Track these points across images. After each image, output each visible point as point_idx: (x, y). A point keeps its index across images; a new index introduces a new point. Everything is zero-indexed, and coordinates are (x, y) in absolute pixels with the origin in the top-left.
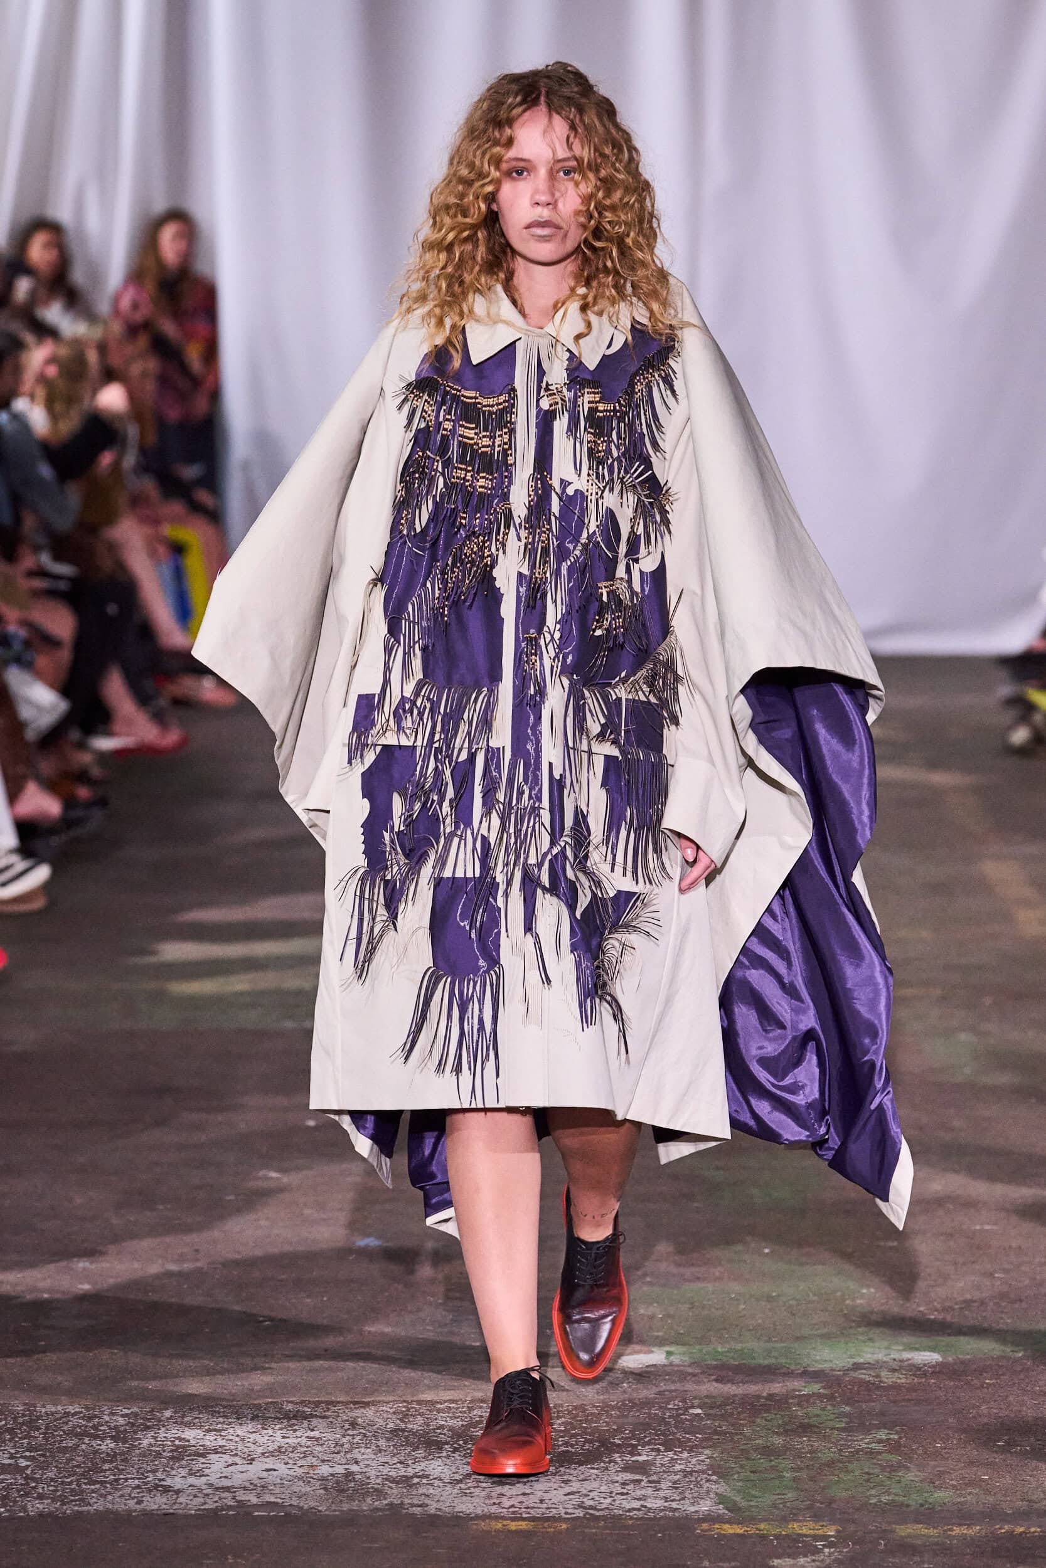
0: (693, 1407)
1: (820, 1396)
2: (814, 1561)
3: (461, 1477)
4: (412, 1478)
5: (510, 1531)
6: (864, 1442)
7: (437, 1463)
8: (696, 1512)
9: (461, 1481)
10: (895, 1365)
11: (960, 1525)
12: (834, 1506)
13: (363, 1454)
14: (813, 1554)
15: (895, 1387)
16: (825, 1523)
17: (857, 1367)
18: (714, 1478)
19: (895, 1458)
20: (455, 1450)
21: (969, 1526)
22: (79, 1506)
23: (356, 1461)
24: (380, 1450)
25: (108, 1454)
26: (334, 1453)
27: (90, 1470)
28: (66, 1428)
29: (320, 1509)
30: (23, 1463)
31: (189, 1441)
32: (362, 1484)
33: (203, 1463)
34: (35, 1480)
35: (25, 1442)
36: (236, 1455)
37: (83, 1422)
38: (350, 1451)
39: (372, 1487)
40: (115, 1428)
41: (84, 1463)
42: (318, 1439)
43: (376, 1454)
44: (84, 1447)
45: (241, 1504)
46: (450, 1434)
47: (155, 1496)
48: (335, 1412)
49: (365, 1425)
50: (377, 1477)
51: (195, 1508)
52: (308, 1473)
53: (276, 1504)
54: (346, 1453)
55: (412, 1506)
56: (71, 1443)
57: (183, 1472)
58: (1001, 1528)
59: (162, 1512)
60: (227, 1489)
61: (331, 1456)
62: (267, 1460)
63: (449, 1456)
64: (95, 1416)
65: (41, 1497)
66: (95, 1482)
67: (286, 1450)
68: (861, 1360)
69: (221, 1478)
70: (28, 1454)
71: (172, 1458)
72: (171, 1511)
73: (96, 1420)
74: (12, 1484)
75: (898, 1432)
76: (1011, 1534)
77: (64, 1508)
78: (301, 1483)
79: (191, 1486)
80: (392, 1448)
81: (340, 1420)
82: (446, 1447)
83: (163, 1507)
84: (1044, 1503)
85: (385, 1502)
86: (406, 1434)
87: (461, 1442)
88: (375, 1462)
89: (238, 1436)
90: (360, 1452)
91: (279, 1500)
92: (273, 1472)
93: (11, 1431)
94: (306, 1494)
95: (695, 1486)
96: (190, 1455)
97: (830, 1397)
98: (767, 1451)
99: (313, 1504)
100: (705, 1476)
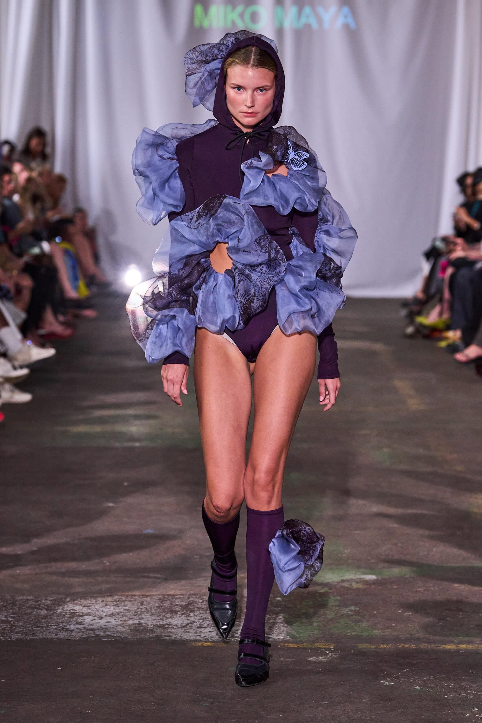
0: (277, 597)
1: (328, 593)
2: (325, 658)
3: (185, 625)
4: (165, 625)
5: (204, 646)
6: (345, 611)
7: (175, 619)
8: (278, 639)
9: (184, 627)
10: (358, 581)
11: (383, 644)
12: (333, 636)
13: (146, 616)
14: (325, 655)
15: (358, 589)
16: (330, 643)
17: (343, 581)
18: (286, 625)
19: (357, 617)
20: (183, 614)
21: (387, 644)
22: (33, 636)
23: (143, 618)
24: (153, 614)
25: (44, 616)
26: (134, 615)
27: (37, 622)
28: (27, 605)
29: (129, 637)
30: (10, 619)
31: (76, 610)
32: (145, 628)
33: (82, 619)
34: (14, 626)
35: (11, 611)
36: (95, 616)
37: (34, 603)
38: (141, 615)
39: (149, 629)
40: (47, 605)
41: (34, 619)
42: (128, 610)
43: (151, 616)
44: (34, 613)
45: (97, 636)
46: (180, 608)
47: (62, 632)
48: (134, 599)
49: (147, 604)
50: (151, 625)
51: (79, 637)
52: (124, 623)
53: (111, 635)
54: (139, 615)
55: (165, 636)
56: (29, 611)
57: (74, 623)
58: (400, 645)
59: (66, 639)
60: (91, 630)
61: (133, 616)
62: (107, 618)
63: (180, 617)
64: (39, 601)
65: (17, 633)
66: (38, 627)
67: (115, 614)
68: (344, 578)
69: (89, 625)
70: (12, 616)
71: (69, 617)
72: (69, 638)
73: (39, 602)
74: (5, 628)
75: (359, 607)
76: (403, 647)
77: (27, 637)
78: (121, 627)
79: (77, 628)
80: (157, 613)
81: (136, 602)
82: (179, 613)
83: (66, 637)
84: (417, 635)
85: (155, 635)
86: (163, 608)
87: (185, 611)
88: (150, 619)
89: (96, 608)
90: (144, 615)
91: (112, 634)
92: (110, 623)
93: (5, 606)
94: (123, 632)
95: (278, 629)
96: (77, 616)
97: (332, 593)
98: (307, 615)
99: (126, 636)
100: (282, 624)
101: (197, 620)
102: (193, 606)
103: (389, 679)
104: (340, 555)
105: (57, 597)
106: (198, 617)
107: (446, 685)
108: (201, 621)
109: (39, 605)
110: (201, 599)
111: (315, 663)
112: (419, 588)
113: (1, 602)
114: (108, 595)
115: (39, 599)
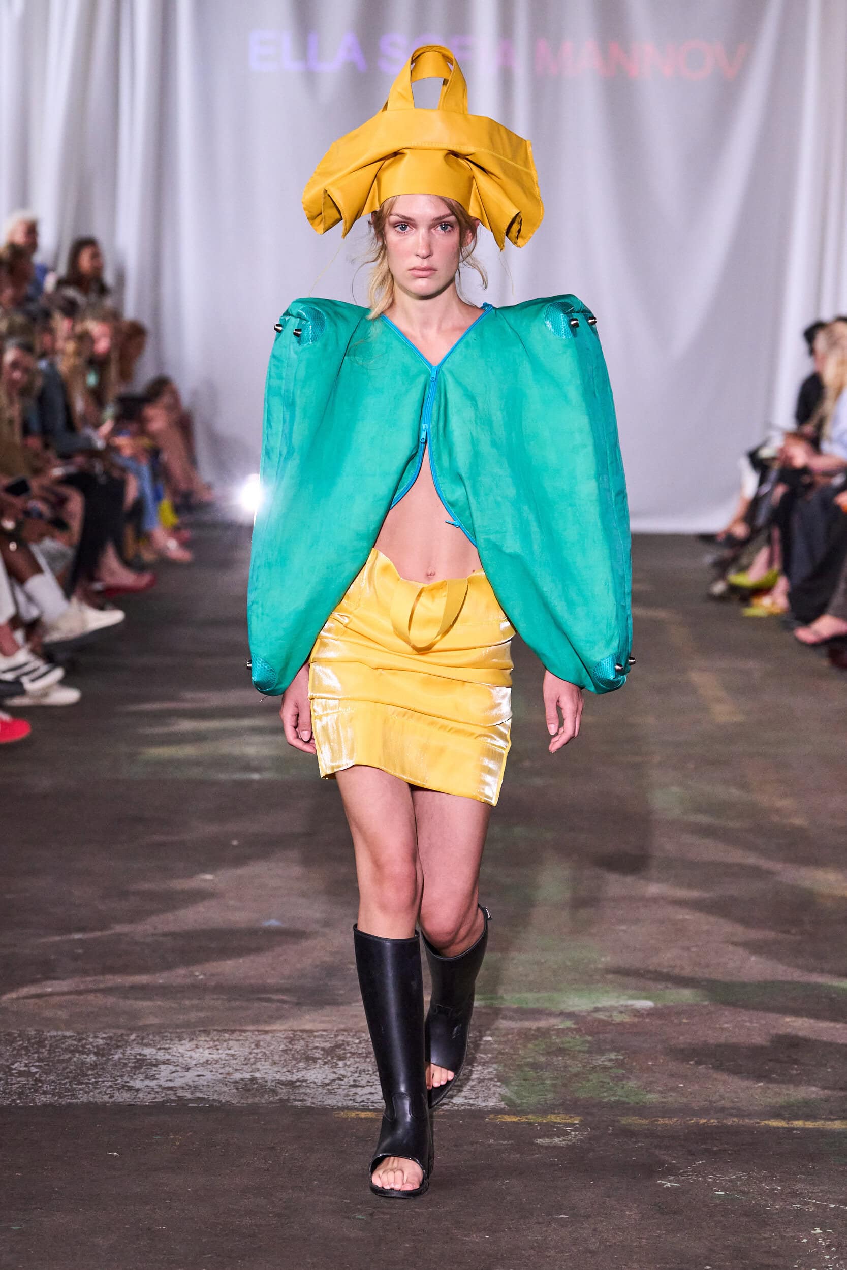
0: (485, 1036)
1: (569, 1029)
2: (564, 1140)
3: (328, 1082)
4: (296, 1082)
5: (361, 1119)
6: (600, 1060)
7: (313, 1072)
8: (486, 1106)
9: (328, 1084)
10: (622, 1009)
11: (663, 1117)
12: (579, 1103)
13: (263, 1065)
14: (563, 1136)
15: (622, 1024)
16: (572, 1115)
17: (597, 1010)
18: (499, 1083)
19: (620, 1072)
20: (325, 1063)
21: (670, 1118)
22: (71, 1099)
23: (258, 1070)
24: (275, 1063)
25: (91, 1065)
26: (243, 1064)
27: (79, 1075)
28: (63, 1046)
29: (233, 1102)
30: (34, 1070)
31: (146, 1056)
32: (262, 1086)
33: (155, 1071)
34: (41, 1081)
35: (36, 1055)
36: (177, 1066)
37: (76, 1043)
38: (254, 1063)
39: (269, 1088)
40: (97, 1047)
41: (75, 1070)
42: (233, 1055)
43: (272, 1065)
44: (75, 1059)
45: (180, 1099)
46: (322, 1052)
47: (122, 1092)
48: (244, 1037)
49: (265, 1046)
50: (273, 1081)
51: (149, 1101)
52: (225, 1078)
53: (204, 1099)
54: (252, 1064)
55: (295, 1100)
56: (67, 1056)
57: (142, 1077)
58: (691, 1120)
59: (127, 1104)
60: (171, 1088)
61: (242, 1067)
62: (198, 1069)
63: (320, 1068)
64: (84, 1039)
65: (45, 1093)
66: (82, 1083)
67: (211, 1063)
68: (599, 1005)
69: (167, 1081)
70: (37, 1064)
71: (135, 1067)
72: (133, 1103)
73: (84, 1042)
74: (25, 1084)
75: (623, 1055)
76: (697, 1123)
77: (61, 1100)
78: (221, 1085)
79: (147, 1086)
80: (283, 1062)
81: (248, 1042)
82: (319, 1061)
83: (128, 1100)
84: (720, 1103)
85: (278, 1098)
86: (293, 1052)
87: (329, 1058)
88: (271, 1071)
89: (179, 1053)
90: (261, 1064)
91: (206, 1097)
92: (202, 1077)
93: (26, 1048)
94: (224, 1092)
95: (486, 1089)
96: (146, 1065)
97: (578, 1030)
98: (535, 1066)
99: (228, 1099)
100: (492, 1082)
101: (349, 1074)
102: (344, 1049)
103: (671, 1178)
104: (592, 966)
105: (115, 1034)
106: (351, 1069)
107: (767, 1189)
108: (357, 1075)
109: (83, 1046)
110: (358, 1039)
111: (547, 1148)
112: (727, 1023)
113: (20, 1041)
114: (200, 1031)
115: (84, 1036)
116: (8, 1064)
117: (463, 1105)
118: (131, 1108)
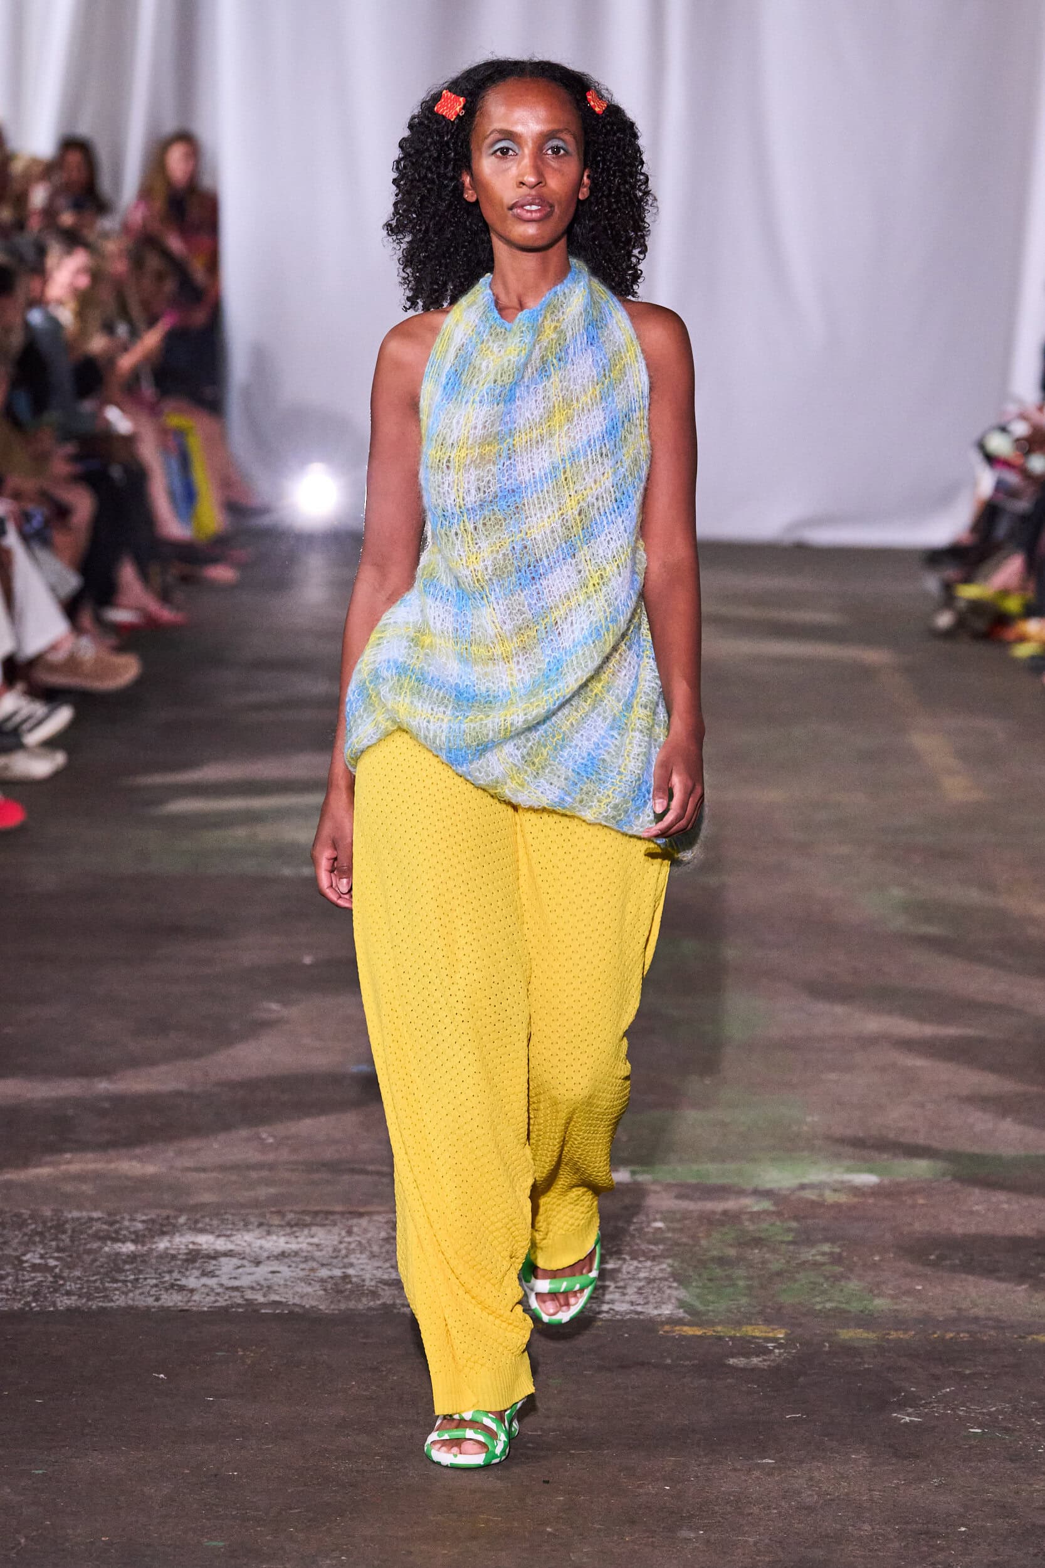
0: (655, 1220)
1: (767, 1212)
2: (765, 1360)
6: (809, 1254)
8: (659, 1315)
10: (837, 1186)
11: (896, 1330)
12: (783, 1311)
13: (358, 1259)
14: (764, 1354)
15: (837, 1206)
16: (775, 1327)
17: (803, 1187)
18: (675, 1285)
19: (838, 1269)
21: (905, 1331)
22: (103, 1302)
23: (351, 1265)
24: (374, 1256)
25: (128, 1256)
26: (332, 1257)
27: (113, 1270)
28: (90, 1231)
29: (321, 1307)
30: (52, 1263)
31: (201, 1245)
32: (358, 1286)
33: (214, 1265)
34: (62, 1278)
35: (54, 1243)
36: (243, 1258)
37: (105, 1227)
38: (347, 1256)
39: (367, 1289)
40: (135, 1232)
41: (107, 1263)
42: (317, 1245)
43: (370, 1259)
44: (107, 1249)
45: (250, 1302)
47: (171, 1294)
48: (332, 1221)
49: (359, 1233)
50: (371, 1280)
51: (208, 1306)
52: (309, 1276)
53: (281, 1302)
54: (343, 1258)
56: (95, 1245)
57: (197, 1273)
58: (934, 1333)
59: (179, 1308)
60: (236, 1289)
61: (330, 1260)
62: (272, 1263)
64: (117, 1222)
65: (69, 1293)
66: (117, 1281)
67: (289, 1255)
68: (806, 1181)
69: (230, 1278)
70: (56, 1255)
71: (187, 1260)
72: (187, 1308)
73: (117, 1226)
74: (42, 1281)
75: (840, 1246)
76: (942, 1339)
77: (90, 1303)
78: (303, 1284)
79: (204, 1285)
81: (337, 1228)
83: (180, 1304)
84: (972, 1311)
85: (378, 1302)
88: (369, 1266)
89: (246, 1241)
90: (355, 1257)
91: (284, 1300)
92: (278, 1275)
93: (41, 1234)
94: (307, 1294)
95: (658, 1291)
96: (202, 1257)
97: (779, 1214)
98: (722, 1261)
99: (314, 1303)
100: (666, 1283)
103: (910, 1410)
104: (795, 1129)
105: (158, 1216)
107: (1038, 1426)
109: (117, 1232)
111: (743, 1370)
112: (977, 1204)
113: (31, 1224)
114: (272, 1212)
115: (118, 1218)
116: (18, 1254)
117: (629, 1313)
118: (183, 1315)
